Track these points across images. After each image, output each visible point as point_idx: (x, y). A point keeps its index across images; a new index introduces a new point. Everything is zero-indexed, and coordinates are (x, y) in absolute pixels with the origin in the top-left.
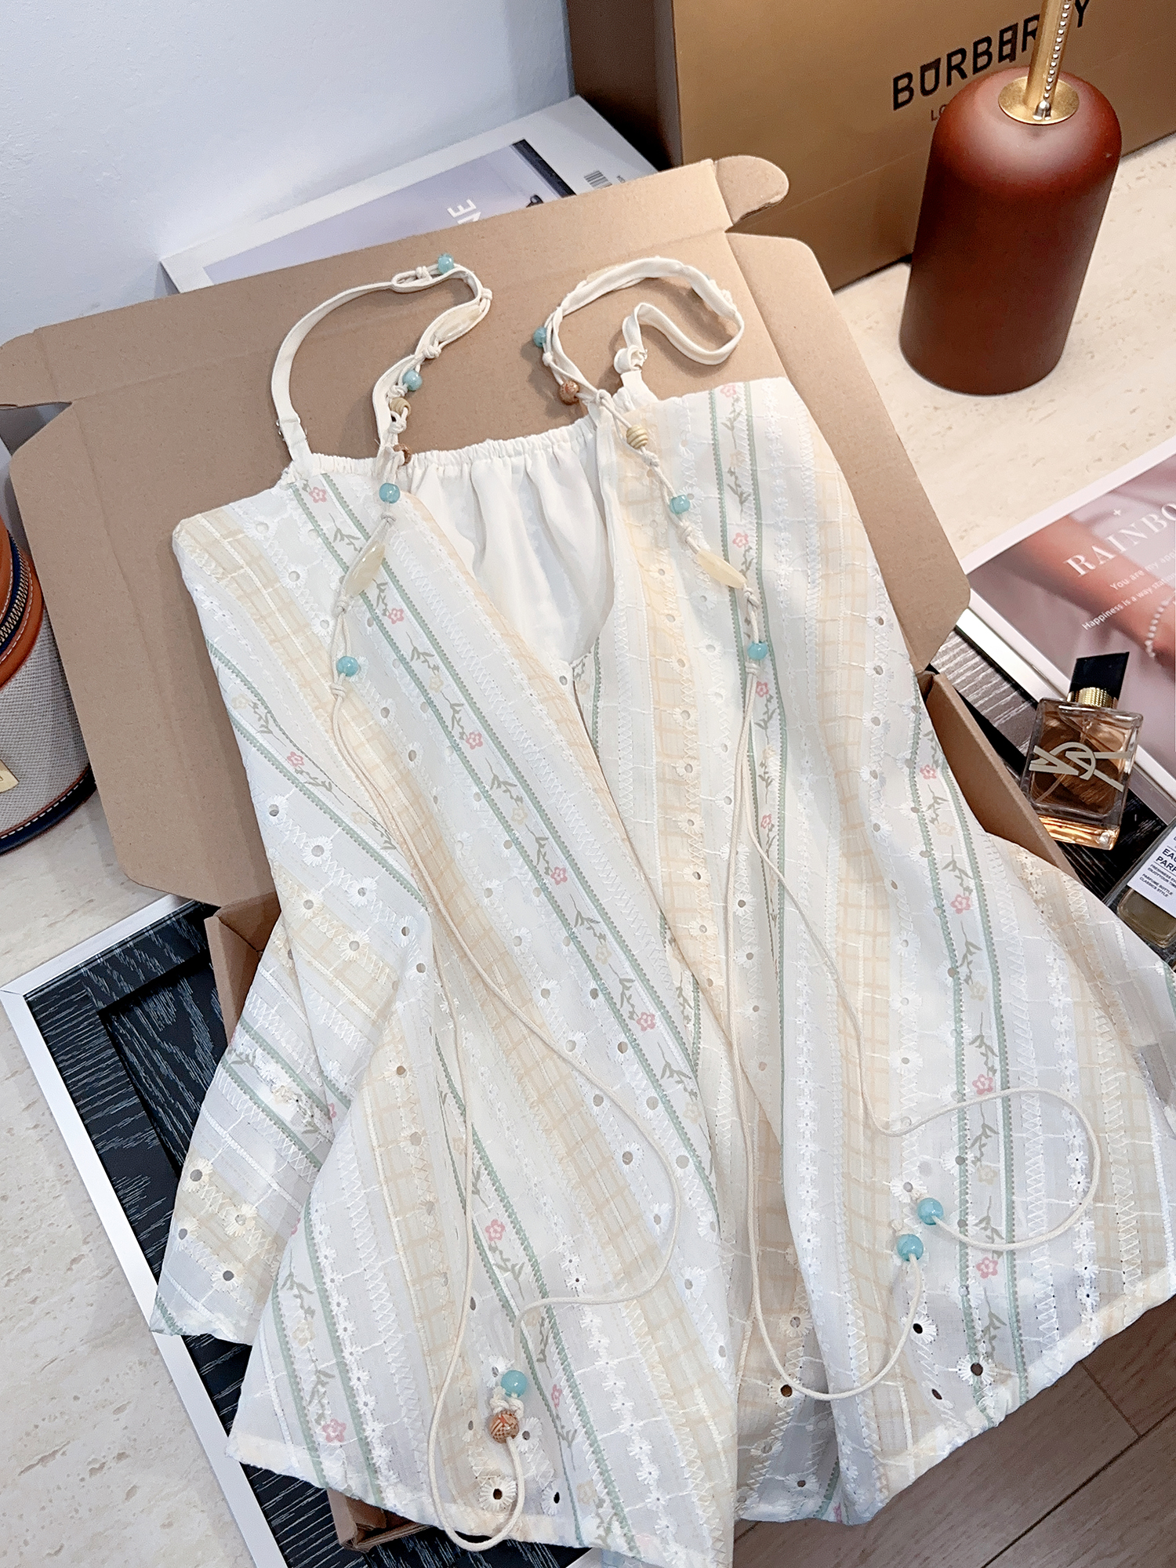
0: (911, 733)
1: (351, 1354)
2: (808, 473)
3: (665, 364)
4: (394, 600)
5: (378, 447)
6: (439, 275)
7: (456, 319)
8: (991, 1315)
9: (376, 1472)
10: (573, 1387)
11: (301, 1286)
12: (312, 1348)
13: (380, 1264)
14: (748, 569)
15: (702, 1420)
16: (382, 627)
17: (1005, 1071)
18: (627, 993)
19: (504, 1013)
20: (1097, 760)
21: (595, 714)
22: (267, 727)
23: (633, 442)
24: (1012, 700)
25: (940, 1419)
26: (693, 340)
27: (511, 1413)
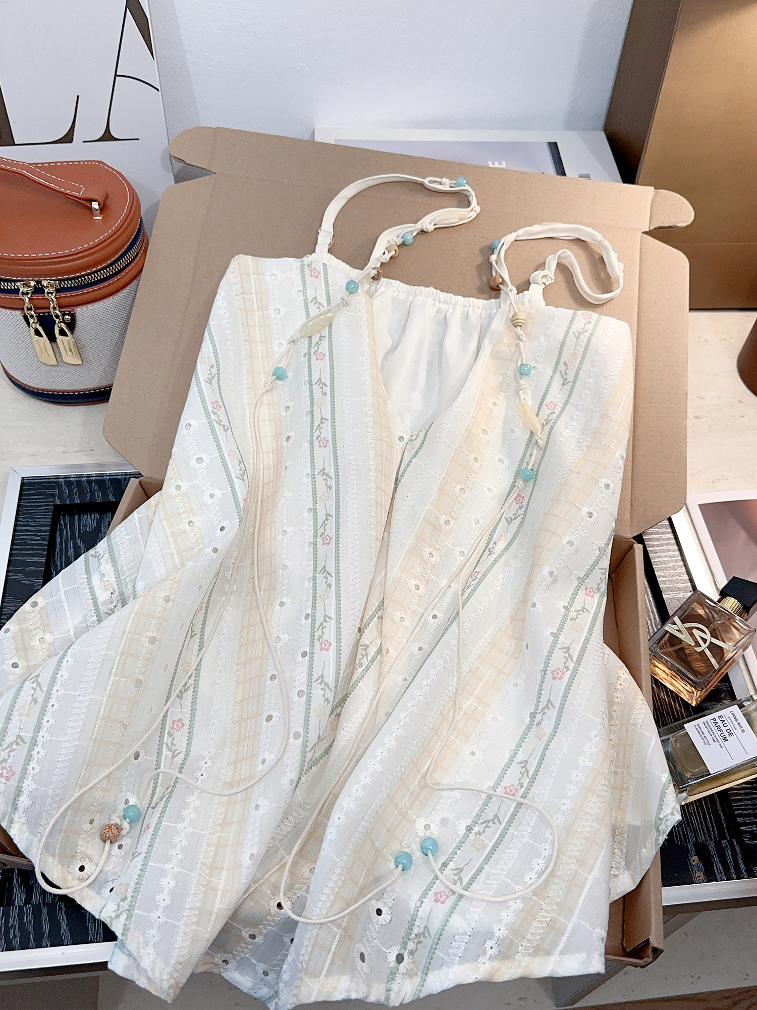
0: (590, 563)
1: (43, 737)
2: (610, 382)
3: (564, 290)
4: (324, 347)
5: (367, 264)
6: (455, 187)
7: (451, 215)
8: (426, 927)
9: (16, 810)
10: (157, 829)
11: (39, 684)
12: (23, 721)
13: (90, 697)
14: (547, 424)
15: (216, 889)
16: (309, 359)
17: (528, 789)
18: (325, 624)
19: (254, 605)
20: (711, 642)
21: (408, 465)
23: (515, 322)
24: (683, 588)
25: (353, 971)
26: (587, 285)
27: (119, 828)
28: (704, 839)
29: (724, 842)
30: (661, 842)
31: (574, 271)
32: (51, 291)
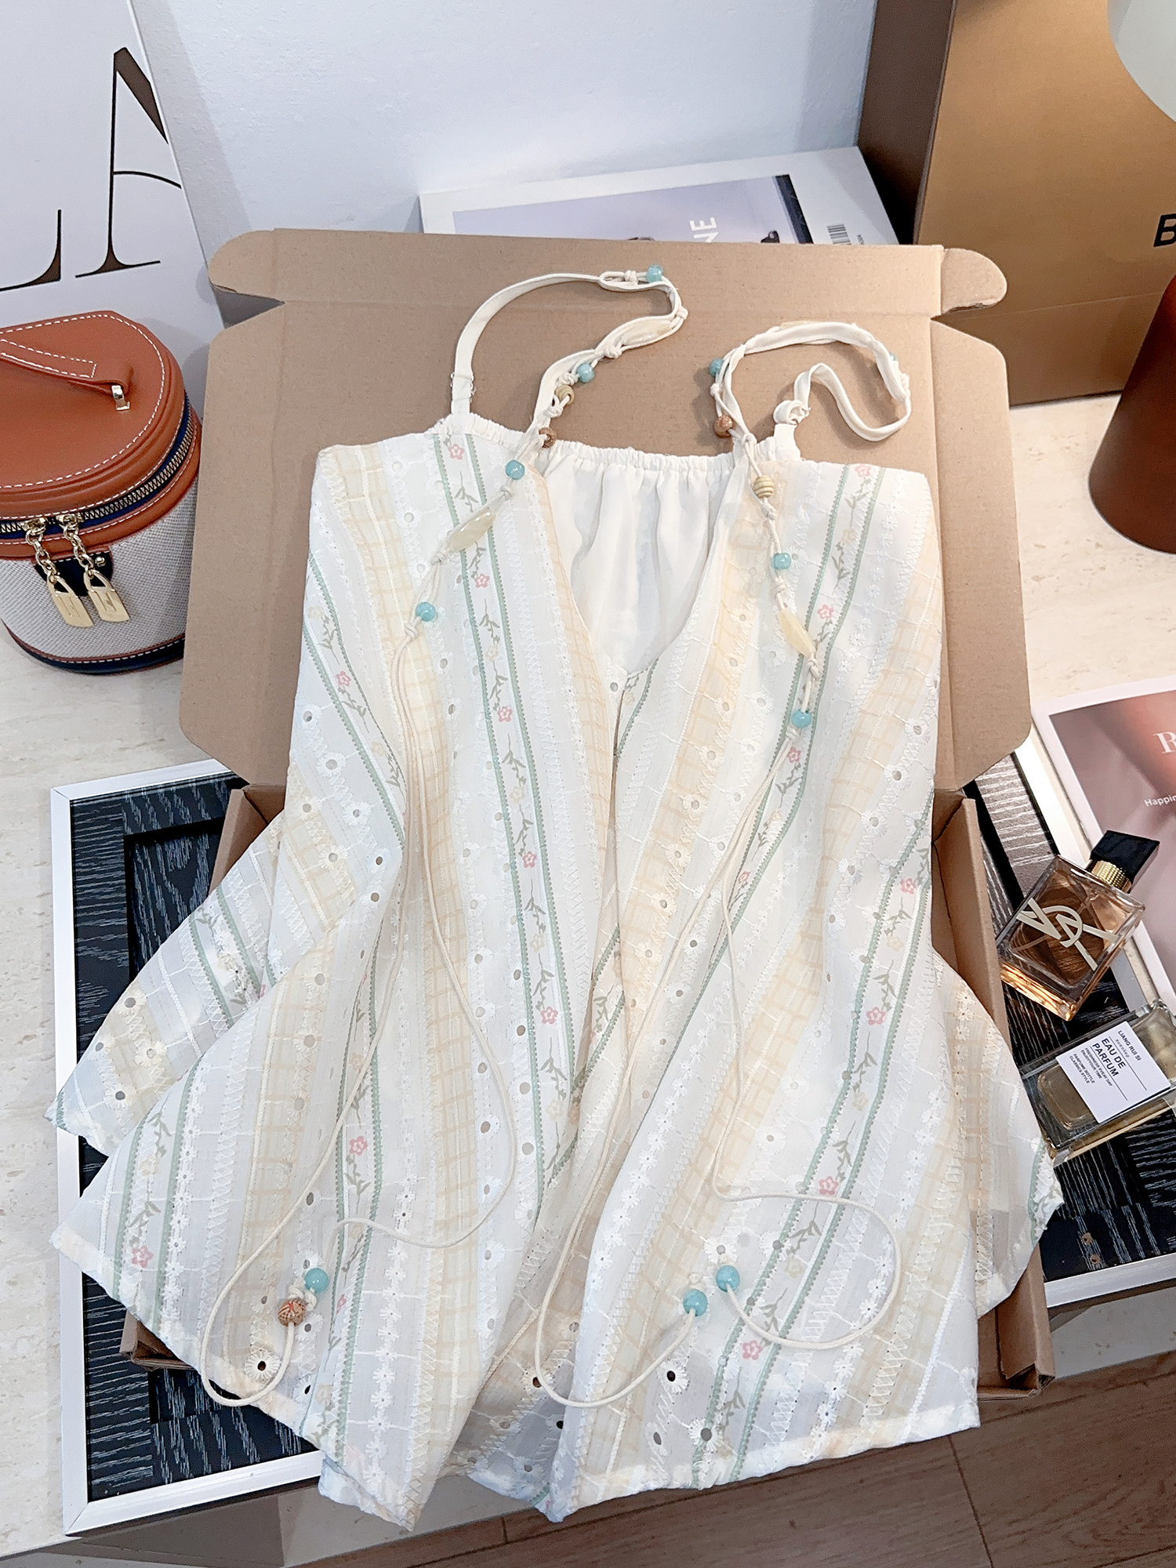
0: (905, 844)
1: (181, 1199)
2: (907, 570)
3: (825, 425)
4: (486, 566)
5: (530, 424)
6: (647, 283)
7: (646, 329)
8: (737, 1393)
9: (162, 1304)
10: (356, 1301)
11: (163, 1126)
12: (151, 1181)
13: (236, 1133)
14: (822, 640)
15: (450, 1375)
16: (467, 586)
17: (852, 1182)
19: (439, 963)
20: (1083, 932)
21: (629, 726)
22: (329, 643)
23: (758, 491)
24: (1039, 848)
25: (647, 1461)
26: (858, 413)
27: (302, 1303)
28: (1097, 1206)
29: (1125, 1209)
30: (1039, 1235)
31: (835, 391)
32: (72, 527)
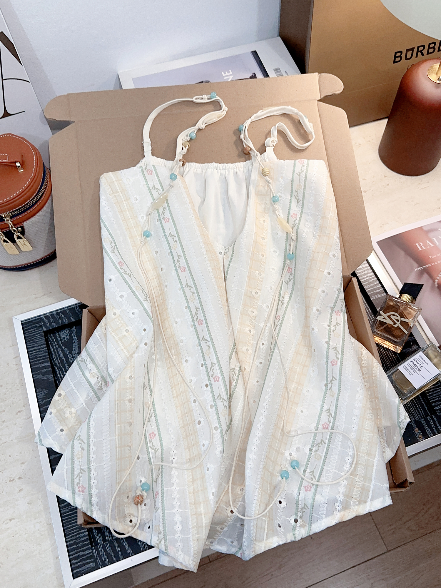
0: (335, 298)
1: (93, 466)
2: (322, 197)
3: (284, 146)
4: (167, 214)
5: (175, 158)
6: (211, 99)
7: (212, 117)
8: (305, 504)
9: (92, 505)
10: (162, 493)
11: (82, 440)
12: (81, 461)
13: (109, 439)
14: (294, 227)
15: (201, 514)
16: (161, 223)
17: (334, 423)
19: (172, 364)
20: (401, 321)
21: (228, 267)
22: (114, 251)
23: (264, 174)
24: (380, 291)
25: (277, 534)
26: (295, 139)
27: (142, 496)
28: (418, 418)
29: (428, 418)
30: (403, 433)
31: (285, 131)
32: (8, 219)
